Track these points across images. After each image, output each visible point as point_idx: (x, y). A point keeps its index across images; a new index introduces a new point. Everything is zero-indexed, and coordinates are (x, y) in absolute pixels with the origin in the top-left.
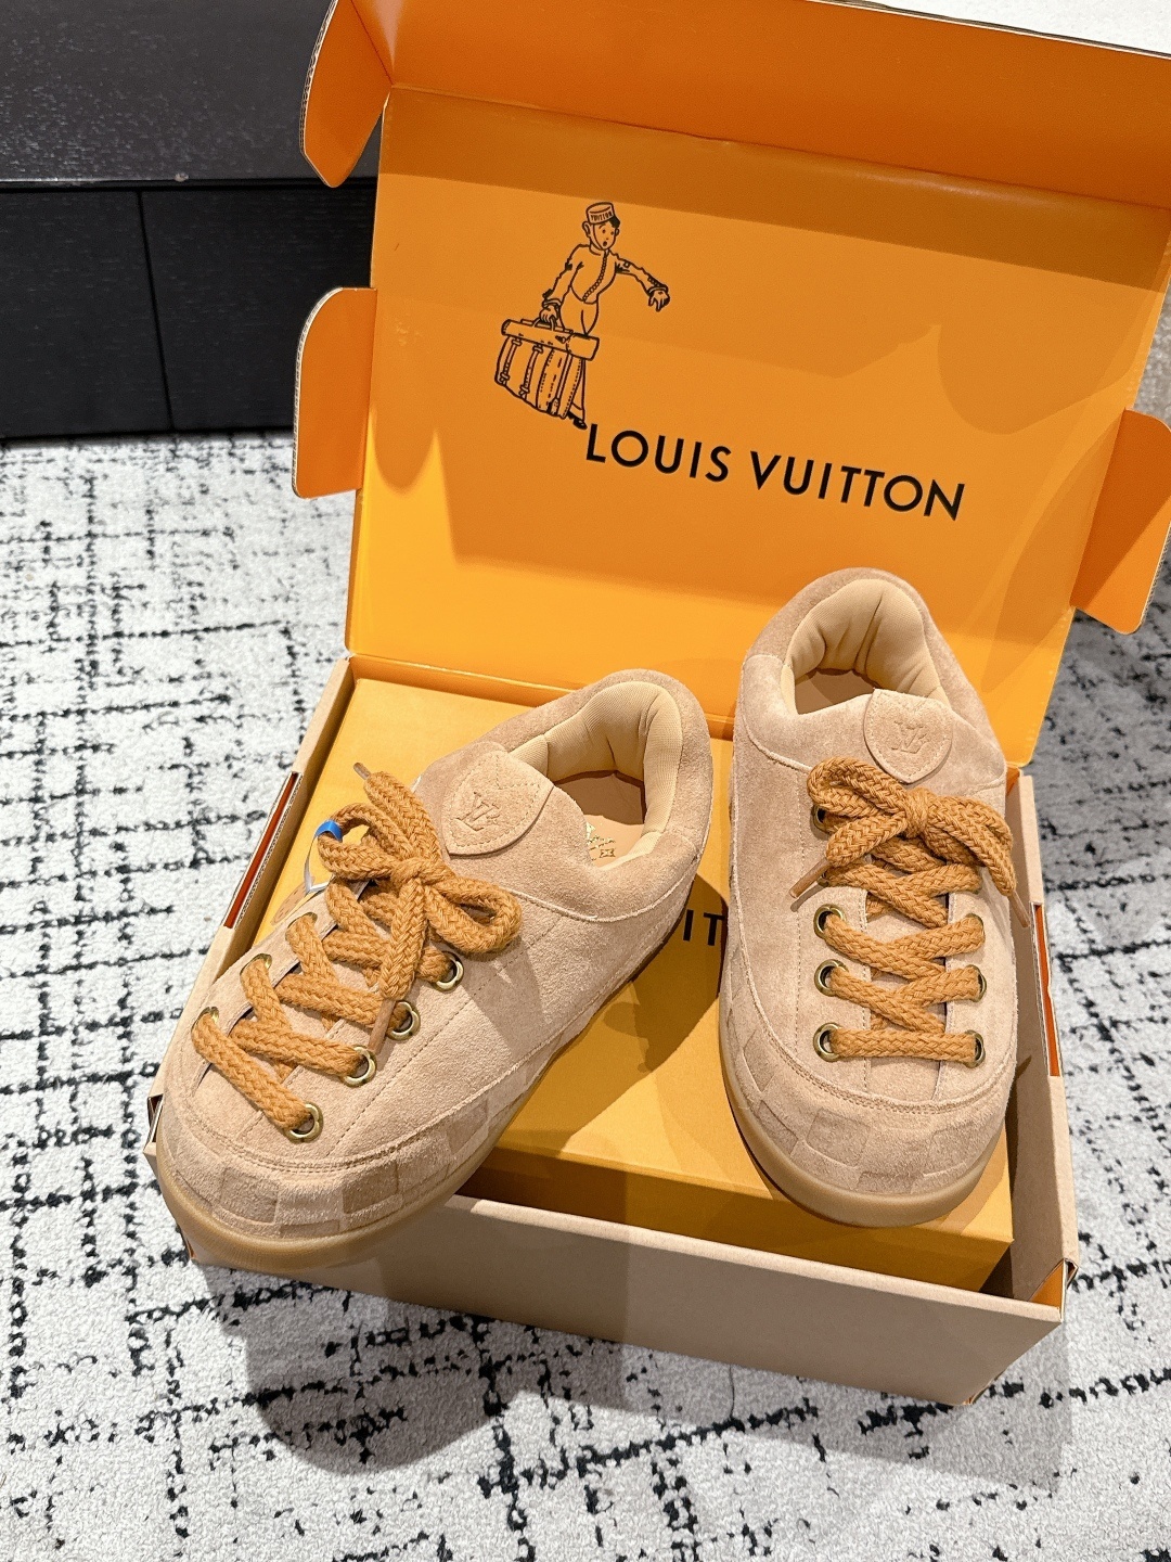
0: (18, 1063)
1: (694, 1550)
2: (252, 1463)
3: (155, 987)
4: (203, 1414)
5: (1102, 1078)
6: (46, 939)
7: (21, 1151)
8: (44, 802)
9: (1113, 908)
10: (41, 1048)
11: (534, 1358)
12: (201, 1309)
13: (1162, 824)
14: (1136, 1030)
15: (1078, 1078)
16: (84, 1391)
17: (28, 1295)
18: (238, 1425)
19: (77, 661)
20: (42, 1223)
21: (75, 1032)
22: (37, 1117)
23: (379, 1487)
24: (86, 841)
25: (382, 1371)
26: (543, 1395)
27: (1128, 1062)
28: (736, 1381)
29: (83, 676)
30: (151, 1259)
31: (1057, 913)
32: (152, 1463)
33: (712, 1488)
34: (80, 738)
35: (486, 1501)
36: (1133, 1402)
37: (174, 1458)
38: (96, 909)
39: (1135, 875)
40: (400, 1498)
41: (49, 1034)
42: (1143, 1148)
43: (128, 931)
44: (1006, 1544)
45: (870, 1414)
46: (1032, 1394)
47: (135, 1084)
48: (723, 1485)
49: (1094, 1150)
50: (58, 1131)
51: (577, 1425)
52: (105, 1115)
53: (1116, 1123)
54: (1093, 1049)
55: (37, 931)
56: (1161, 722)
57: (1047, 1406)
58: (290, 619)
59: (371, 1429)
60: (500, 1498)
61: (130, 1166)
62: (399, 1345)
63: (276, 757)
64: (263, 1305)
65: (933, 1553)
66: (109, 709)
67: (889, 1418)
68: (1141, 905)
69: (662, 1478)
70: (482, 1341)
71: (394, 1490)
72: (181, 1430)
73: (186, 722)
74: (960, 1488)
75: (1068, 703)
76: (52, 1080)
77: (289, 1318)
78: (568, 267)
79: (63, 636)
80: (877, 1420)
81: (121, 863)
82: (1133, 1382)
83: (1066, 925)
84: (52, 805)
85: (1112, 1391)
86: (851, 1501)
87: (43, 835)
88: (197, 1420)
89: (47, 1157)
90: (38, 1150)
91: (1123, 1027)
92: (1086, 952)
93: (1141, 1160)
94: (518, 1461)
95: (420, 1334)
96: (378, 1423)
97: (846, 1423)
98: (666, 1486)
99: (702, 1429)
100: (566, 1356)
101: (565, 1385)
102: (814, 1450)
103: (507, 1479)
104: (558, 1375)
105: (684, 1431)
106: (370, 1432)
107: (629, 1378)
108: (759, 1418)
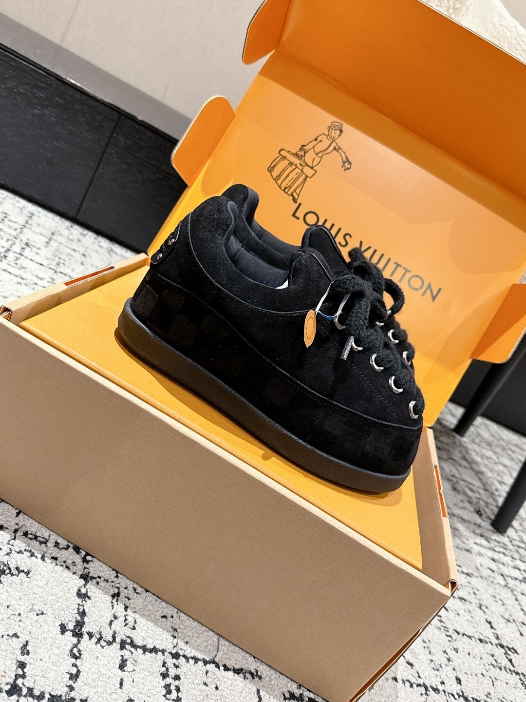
11: (112, 584)
28: (220, 645)
35: (60, 638)
45: (289, 692)
48: (201, 690)
51: (126, 625)
60: (70, 639)
62: (40, 544)
67: (300, 699)
69: (167, 669)
70: (88, 563)
78: (316, 139)
93: (440, 645)
94: (87, 626)
95: (54, 545)
96: (12, 571)
97: (276, 691)
98: (168, 676)
99: (196, 658)
100: (131, 591)
101: (126, 604)
102: (256, 696)
103: (77, 631)
104: (124, 597)
105: (186, 654)
106: (6, 573)
107: (163, 617)
108: (229, 667)
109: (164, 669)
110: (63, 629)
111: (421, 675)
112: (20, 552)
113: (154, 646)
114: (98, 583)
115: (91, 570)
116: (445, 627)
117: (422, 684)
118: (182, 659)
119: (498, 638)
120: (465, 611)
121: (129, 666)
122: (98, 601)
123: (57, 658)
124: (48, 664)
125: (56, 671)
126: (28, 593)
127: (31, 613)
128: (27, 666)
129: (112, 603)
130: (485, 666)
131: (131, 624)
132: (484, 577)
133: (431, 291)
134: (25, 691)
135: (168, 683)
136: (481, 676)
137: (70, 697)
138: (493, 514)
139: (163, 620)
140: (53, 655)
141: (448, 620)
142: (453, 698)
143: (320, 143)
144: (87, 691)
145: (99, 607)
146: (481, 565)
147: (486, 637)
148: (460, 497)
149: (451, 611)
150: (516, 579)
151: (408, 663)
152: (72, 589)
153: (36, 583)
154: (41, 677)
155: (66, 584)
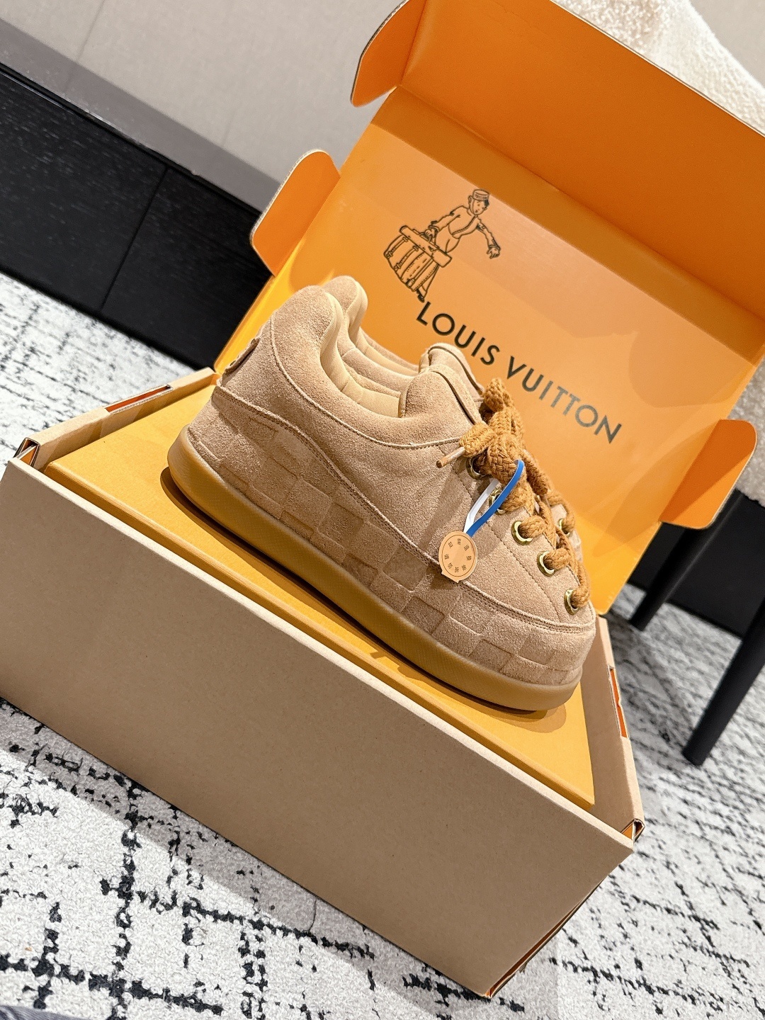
1: (260, 1003)
11: (170, 827)
26: (170, 852)
28: (318, 911)
33: (284, 969)
35: (101, 899)
40: (32, 863)
45: (411, 976)
48: (293, 971)
51: (190, 882)
59: (27, 808)
60: (115, 900)
62: (70, 771)
67: (427, 985)
69: (247, 943)
70: (135, 799)
78: (452, 213)
80: (416, 982)
93: (613, 916)
94: (137, 883)
95: (88, 773)
96: (34, 808)
97: (394, 975)
98: (249, 952)
99: (285, 928)
100: (195, 837)
101: (189, 854)
102: (367, 980)
103: (124, 890)
104: (185, 845)
105: (271, 923)
106: (25, 811)
107: (239, 873)
108: (330, 941)
109: (242, 943)
110: (105, 887)
111: (588, 956)
112: (43, 782)
113: (229, 912)
114: (150, 826)
115: (140, 807)
116: (621, 892)
117: (589, 967)
118: (267, 931)
119: (691, 908)
120: (647, 871)
121: (196, 939)
122: (151, 850)
123: (99, 926)
124: (87, 934)
125: (97, 942)
126: (55, 838)
127: (61, 866)
128: (59, 936)
130: (674, 944)
131: (196, 882)
132: (673, 824)
133: (607, 427)
134: (57, 970)
135: (249, 961)
136: (669, 958)
137: (118, 978)
138: (685, 739)
139: (240, 877)
140: (93, 922)
141: (625, 882)
142: (631, 987)
143: (457, 219)
144: (141, 970)
145: (152, 858)
146: (669, 809)
147: (676, 906)
148: (639, 715)
149: (629, 870)
150: (716, 828)
151: (571, 939)
152: (114, 833)
153: (66, 824)
154: (78, 951)
155: (107, 827)
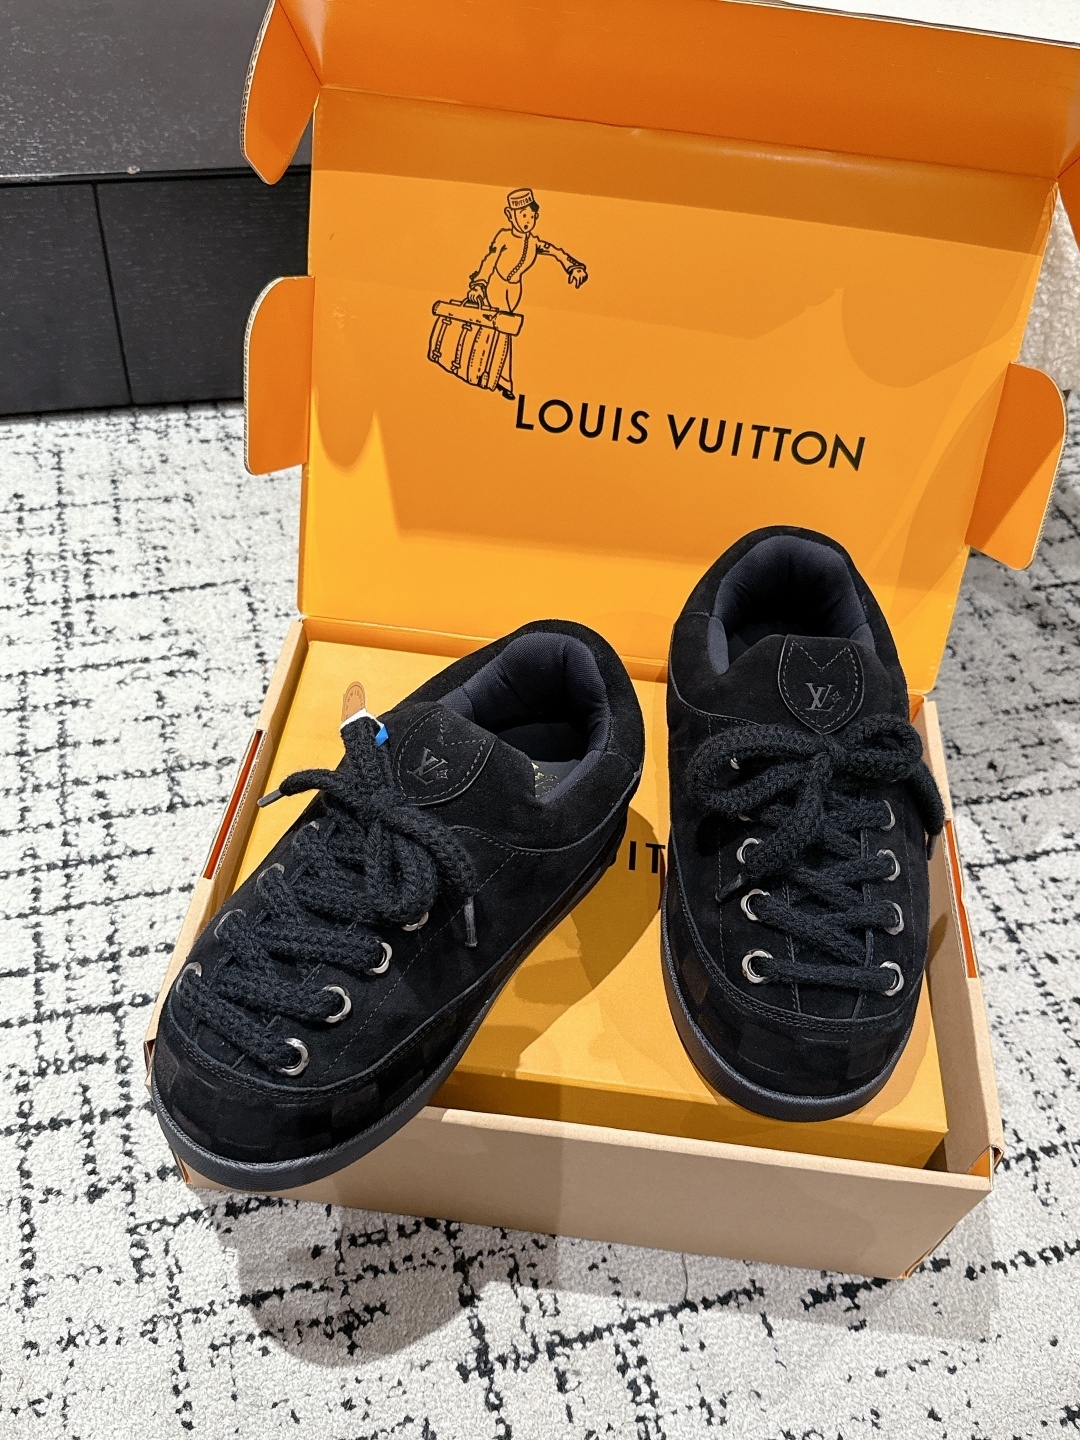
0: (16, 999)
1: (656, 1422)
2: (249, 1358)
3: (140, 923)
4: (202, 1316)
5: (1010, 976)
6: (37, 883)
7: (23, 1080)
8: (29, 755)
9: (1014, 820)
10: (37, 984)
11: (503, 1253)
12: (196, 1219)
13: (1056, 741)
14: (1040, 931)
15: (989, 977)
16: (91, 1299)
17: (35, 1212)
18: (235, 1325)
19: (53, 623)
20: (45, 1145)
21: (68, 967)
22: (37, 1047)
23: (367, 1376)
24: (70, 791)
25: (365, 1270)
27: (1034, 961)
28: (688, 1267)
29: (60, 637)
30: (147, 1175)
31: (964, 827)
32: (157, 1363)
33: (670, 1365)
34: (59, 695)
35: (465, 1385)
36: (1050, 1271)
37: (178, 1357)
38: (82, 854)
39: (1034, 789)
40: (386, 1385)
41: (43, 971)
42: (1050, 1040)
43: (113, 872)
44: (939, 1405)
45: (811, 1292)
46: (957, 1269)
47: (126, 1013)
48: (681, 1362)
49: (1006, 1043)
50: (56, 1060)
52: (99, 1044)
53: (1025, 1017)
54: (1001, 951)
55: (29, 875)
56: (1052, 647)
57: (972, 1279)
58: (249, 577)
59: (356, 1323)
60: (477, 1382)
61: (125, 1090)
62: (379, 1245)
63: (242, 707)
64: (253, 1213)
65: (873, 1417)
66: (86, 667)
67: (830, 1295)
68: (1041, 816)
69: (624, 1357)
70: (455, 1238)
71: (381, 1379)
72: (182, 1331)
73: (156, 676)
74: (896, 1356)
75: (967, 632)
76: (48, 1013)
77: (277, 1225)
78: (492, 250)
79: (40, 600)
80: (818, 1297)
81: (104, 810)
82: (1049, 1254)
83: (972, 837)
84: (37, 758)
85: (1030, 1262)
86: (797, 1372)
87: (29, 786)
88: (195, 1322)
89: (48, 1084)
90: (39, 1078)
91: (1027, 929)
92: (992, 861)
94: (492, 1348)
95: (397, 1234)
96: (362, 1318)
97: (790, 1301)
98: (628, 1365)
99: (659, 1312)
100: (532, 1250)
101: (532, 1276)
102: (762, 1327)
103: (482, 1365)
104: (525, 1267)
105: (642, 1315)
106: (356, 1326)
107: (591, 1268)
108: (710, 1299)
109: (619, 1359)
110: (464, 1372)
112: (360, 1278)
113: (595, 1327)
114: (481, 1265)
115: (464, 1245)
118: (640, 1325)
121: (571, 1381)
122: (493, 1295)
129: (513, 1286)
131: (551, 1310)
135: (632, 1377)
139: (593, 1273)
143: (504, 254)
145: (496, 1305)
